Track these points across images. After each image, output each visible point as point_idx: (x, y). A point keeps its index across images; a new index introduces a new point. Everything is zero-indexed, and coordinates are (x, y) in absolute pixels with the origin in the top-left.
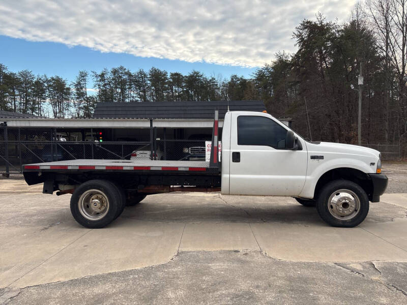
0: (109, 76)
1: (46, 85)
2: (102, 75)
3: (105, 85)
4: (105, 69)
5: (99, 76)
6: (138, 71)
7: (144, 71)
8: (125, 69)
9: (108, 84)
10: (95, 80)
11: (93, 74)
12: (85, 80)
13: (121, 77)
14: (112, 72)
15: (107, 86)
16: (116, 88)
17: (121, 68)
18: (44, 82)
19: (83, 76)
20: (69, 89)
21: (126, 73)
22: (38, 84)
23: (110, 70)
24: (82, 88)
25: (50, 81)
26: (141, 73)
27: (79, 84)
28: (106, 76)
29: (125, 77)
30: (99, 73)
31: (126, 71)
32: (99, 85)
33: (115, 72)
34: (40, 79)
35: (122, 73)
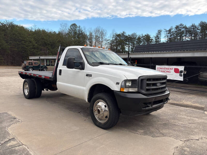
0: (174, 30)
1: (142, 38)
2: (170, 30)
3: (171, 35)
4: (171, 27)
5: (168, 31)
6: (191, 25)
7: (195, 24)
8: (183, 25)
9: (172, 35)
10: (166, 33)
11: (164, 30)
12: (160, 34)
13: (180, 30)
14: (175, 28)
15: (172, 36)
16: (177, 36)
17: (181, 25)
18: (142, 37)
19: (160, 32)
20: (152, 40)
21: (184, 27)
22: (139, 38)
23: (174, 27)
24: (158, 39)
25: (144, 36)
26: (193, 26)
27: (157, 36)
28: (172, 31)
29: (183, 30)
30: (168, 29)
31: (184, 26)
32: (167, 36)
33: (177, 27)
34: (140, 36)
35: (181, 28)
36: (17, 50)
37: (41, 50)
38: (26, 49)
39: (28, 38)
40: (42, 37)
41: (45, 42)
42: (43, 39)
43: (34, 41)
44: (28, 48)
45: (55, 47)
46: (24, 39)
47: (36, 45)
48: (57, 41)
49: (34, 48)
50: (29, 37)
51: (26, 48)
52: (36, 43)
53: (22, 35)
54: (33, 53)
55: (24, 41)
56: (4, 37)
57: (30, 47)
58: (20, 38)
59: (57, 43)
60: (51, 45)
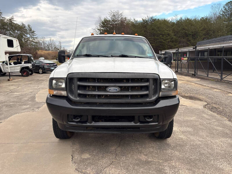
36: (155, 45)
37: (180, 42)
38: (164, 43)
39: (166, 31)
40: (183, 27)
41: (186, 32)
42: (184, 29)
43: (173, 33)
44: (166, 42)
45: (197, 37)
46: (162, 33)
47: (175, 37)
48: (201, 29)
49: (173, 42)
50: (168, 29)
51: (164, 41)
52: (175, 35)
53: (161, 28)
54: (171, 46)
55: (162, 34)
56: (144, 33)
57: (167, 41)
58: (158, 32)
59: (201, 32)
60: (193, 35)
